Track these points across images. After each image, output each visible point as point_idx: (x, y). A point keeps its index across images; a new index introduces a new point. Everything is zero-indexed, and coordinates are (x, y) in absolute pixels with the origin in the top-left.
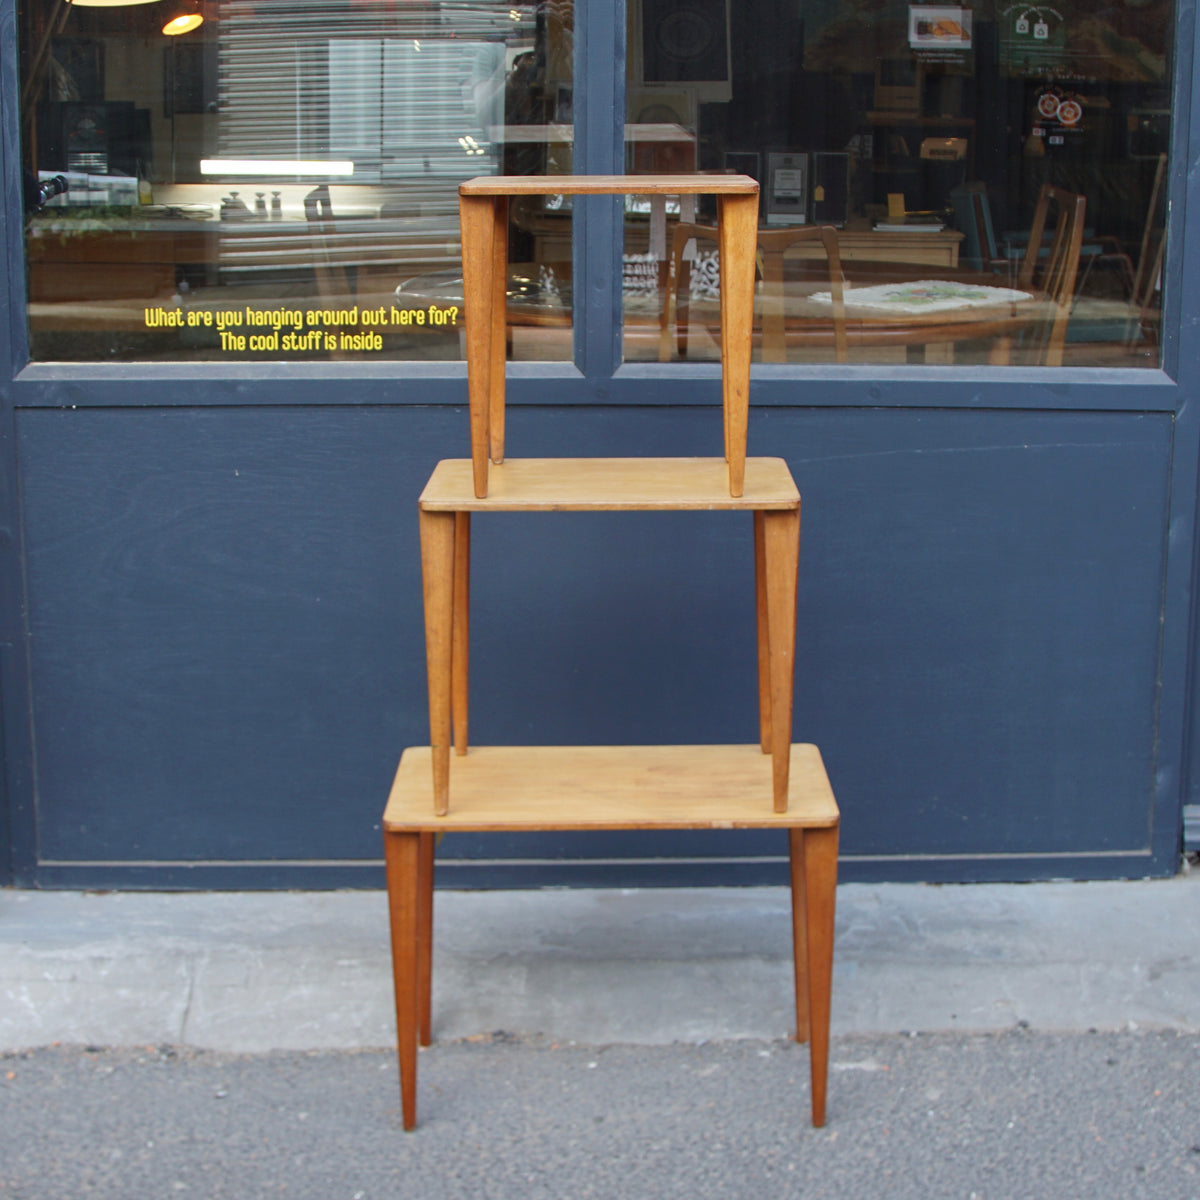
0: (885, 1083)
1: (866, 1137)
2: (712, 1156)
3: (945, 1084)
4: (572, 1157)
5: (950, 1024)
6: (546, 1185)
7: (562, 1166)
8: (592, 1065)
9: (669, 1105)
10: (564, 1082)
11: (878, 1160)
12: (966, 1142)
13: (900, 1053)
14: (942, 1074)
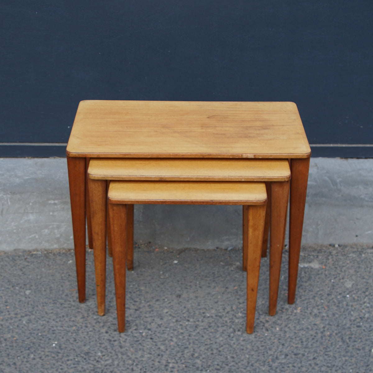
0: (323, 276)
1: (315, 311)
2: (237, 321)
3: (354, 278)
4: (165, 320)
5: (355, 240)
6: (151, 339)
7: (160, 326)
8: (176, 262)
9: (215, 287)
10: (161, 273)
11: (322, 326)
12: (367, 315)
13: (330, 257)
14: (352, 271)
